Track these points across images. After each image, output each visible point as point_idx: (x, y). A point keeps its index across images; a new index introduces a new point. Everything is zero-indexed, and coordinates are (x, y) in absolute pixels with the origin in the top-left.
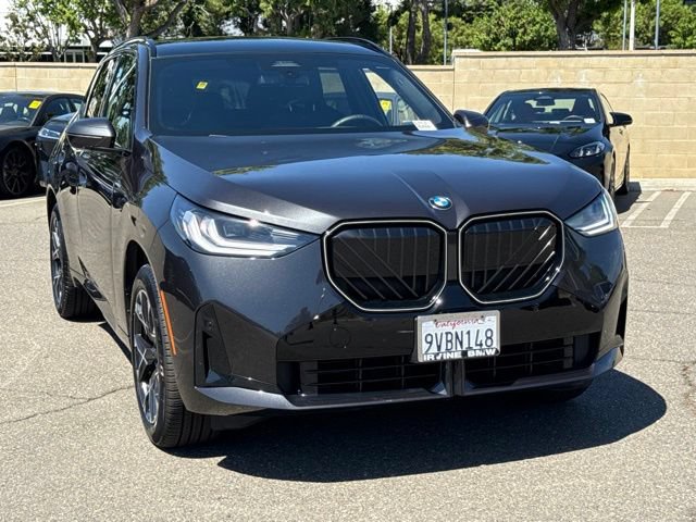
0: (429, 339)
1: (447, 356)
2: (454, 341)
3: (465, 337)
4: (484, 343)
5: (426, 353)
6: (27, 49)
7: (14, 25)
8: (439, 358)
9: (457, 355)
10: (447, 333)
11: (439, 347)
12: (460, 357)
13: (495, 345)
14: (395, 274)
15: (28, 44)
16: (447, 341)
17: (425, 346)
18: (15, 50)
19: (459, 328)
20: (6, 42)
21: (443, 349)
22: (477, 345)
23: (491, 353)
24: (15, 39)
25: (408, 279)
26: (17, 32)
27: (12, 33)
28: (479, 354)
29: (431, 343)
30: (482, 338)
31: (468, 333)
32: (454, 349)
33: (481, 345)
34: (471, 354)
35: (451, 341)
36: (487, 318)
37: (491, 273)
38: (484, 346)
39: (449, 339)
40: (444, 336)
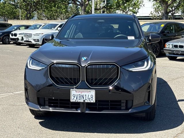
0: (74, 96)
1: (79, 101)
2: (81, 97)
3: (85, 96)
4: (90, 98)
5: (73, 99)
6: (158, 16)
7: (155, 10)
8: (76, 101)
9: (82, 101)
10: (79, 95)
11: (77, 98)
12: (83, 101)
13: (93, 100)
14: (67, 77)
15: (158, 15)
16: (79, 97)
17: (73, 97)
18: (155, 17)
19: (83, 94)
20: (153, 14)
21: (78, 99)
22: (88, 99)
23: (92, 102)
24: (155, 14)
25: (71, 79)
26: (156, 12)
27: (155, 12)
28: (89, 101)
29: (74, 97)
30: (90, 97)
31: (86, 95)
32: (81, 99)
33: (89, 99)
34: (86, 101)
35: (80, 97)
36: (91, 92)
37: (96, 79)
38: (90, 100)
39: (80, 96)
40: (78, 95)
